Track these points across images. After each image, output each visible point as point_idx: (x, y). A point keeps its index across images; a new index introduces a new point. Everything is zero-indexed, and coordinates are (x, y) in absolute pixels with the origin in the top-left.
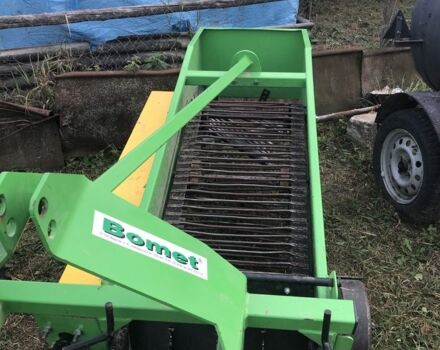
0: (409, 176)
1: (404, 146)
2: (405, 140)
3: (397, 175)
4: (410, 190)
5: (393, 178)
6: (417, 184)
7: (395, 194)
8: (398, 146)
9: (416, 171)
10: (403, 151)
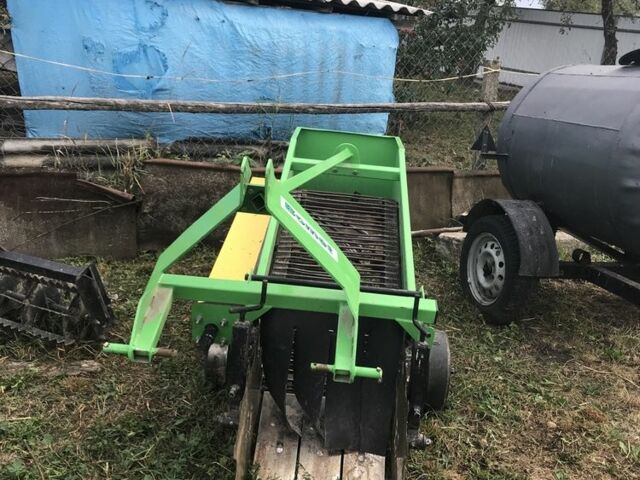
0: (493, 278)
1: (489, 249)
2: (490, 244)
3: (482, 279)
4: (494, 291)
5: (479, 283)
6: (500, 283)
7: (480, 298)
8: (484, 250)
9: (499, 271)
10: (489, 255)
